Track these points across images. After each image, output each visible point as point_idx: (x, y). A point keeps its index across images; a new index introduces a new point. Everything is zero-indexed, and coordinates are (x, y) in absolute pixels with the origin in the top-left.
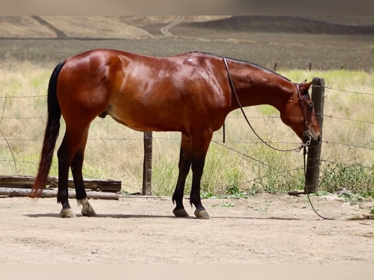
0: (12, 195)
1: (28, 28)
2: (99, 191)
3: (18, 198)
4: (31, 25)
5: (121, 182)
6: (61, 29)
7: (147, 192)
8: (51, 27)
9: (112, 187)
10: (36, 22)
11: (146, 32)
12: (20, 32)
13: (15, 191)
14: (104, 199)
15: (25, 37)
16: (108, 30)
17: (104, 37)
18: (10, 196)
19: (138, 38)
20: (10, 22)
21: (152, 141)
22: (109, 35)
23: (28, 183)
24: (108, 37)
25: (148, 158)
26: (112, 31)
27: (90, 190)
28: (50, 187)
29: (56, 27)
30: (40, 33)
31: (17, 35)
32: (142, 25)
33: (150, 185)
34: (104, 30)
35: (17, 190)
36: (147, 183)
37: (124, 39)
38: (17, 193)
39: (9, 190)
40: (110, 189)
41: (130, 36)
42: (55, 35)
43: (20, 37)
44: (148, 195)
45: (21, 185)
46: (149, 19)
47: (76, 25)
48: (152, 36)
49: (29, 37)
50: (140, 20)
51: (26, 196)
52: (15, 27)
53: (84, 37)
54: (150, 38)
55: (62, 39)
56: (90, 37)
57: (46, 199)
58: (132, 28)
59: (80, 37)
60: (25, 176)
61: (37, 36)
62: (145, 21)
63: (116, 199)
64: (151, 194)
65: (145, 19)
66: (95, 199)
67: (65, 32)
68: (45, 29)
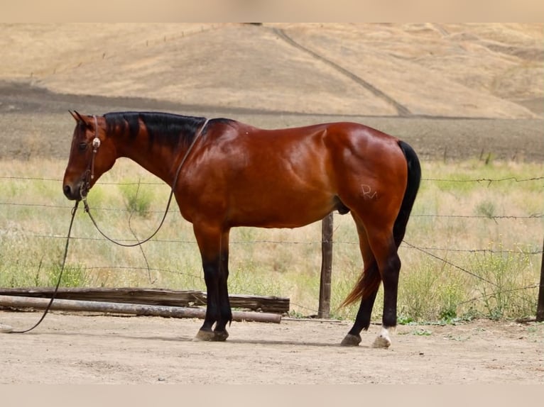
0: (140, 313)
1: (356, 100)
2: (259, 311)
3: (147, 317)
4: (361, 96)
5: (288, 300)
6: (403, 102)
7: (324, 314)
8: (390, 100)
9: (277, 306)
10: (368, 93)
11: (525, 110)
12: (345, 106)
13: (143, 309)
14: (261, 321)
15: (350, 114)
16: (470, 105)
17: (464, 115)
18: (138, 315)
19: (514, 117)
20: (330, 91)
21: (332, 246)
22: (472, 113)
23: (165, 298)
24: (471, 115)
25: (326, 268)
26: (476, 107)
27: (248, 309)
28: (195, 304)
29: (397, 100)
30: (374, 108)
31: (340, 111)
32: (521, 100)
33: (328, 305)
34: (464, 105)
35: (146, 307)
36: (325, 302)
37: (494, 119)
38: (146, 311)
39: (136, 307)
40: (274, 309)
41: (501, 114)
42: (394, 112)
43: (344, 114)
44: (325, 318)
45: (156, 301)
46: (532, 91)
47: (425, 96)
48: (535, 116)
49: (356, 114)
50: (520, 92)
51: (157, 316)
52: (337, 99)
53: (435, 115)
54: (531, 118)
55: (404, 117)
56: (444, 114)
57: (184, 320)
58: (506, 103)
59: (430, 115)
60: (161, 290)
61: (369, 113)
62: (527, 93)
63: (277, 321)
64: (329, 318)
65: (526, 90)
66: (248, 321)
67: (408, 108)
68: (380, 103)
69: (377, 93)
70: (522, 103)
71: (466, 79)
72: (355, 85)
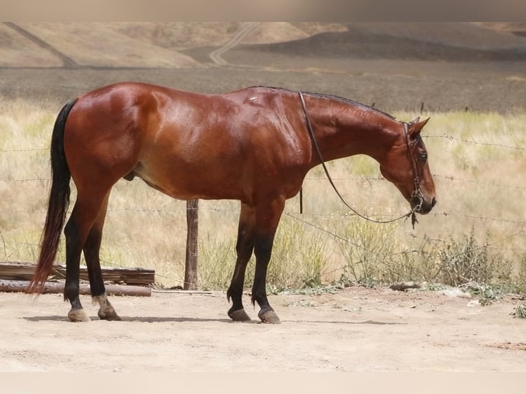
1: (21, 53)
2: (122, 284)
4: (26, 48)
5: (154, 272)
6: (68, 53)
7: (190, 285)
8: (55, 52)
13: (3, 284)
16: (134, 56)
17: (130, 65)
22: (136, 62)
28: (54, 278)
29: (62, 51)
30: (39, 60)
32: (183, 49)
33: (195, 277)
34: (129, 56)
35: (6, 282)
36: (191, 273)
41: (166, 64)
42: (60, 63)
43: (10, 66)
44: (192, 289)
46: (193, 40)
47: (90, 48)
48: (199, 65)
49: (22, 66)
50: (181, 42)
54: (195, 67)
56: (109, 65)
62: (189, 43)
63: (147, 295)
64: (196, 289)
65: (188, 39)
67: (74, 59)
68: (45, 54)
69: (43, 44)
70: (185, 52)
71: (129, 30)
72: (21, 37)
